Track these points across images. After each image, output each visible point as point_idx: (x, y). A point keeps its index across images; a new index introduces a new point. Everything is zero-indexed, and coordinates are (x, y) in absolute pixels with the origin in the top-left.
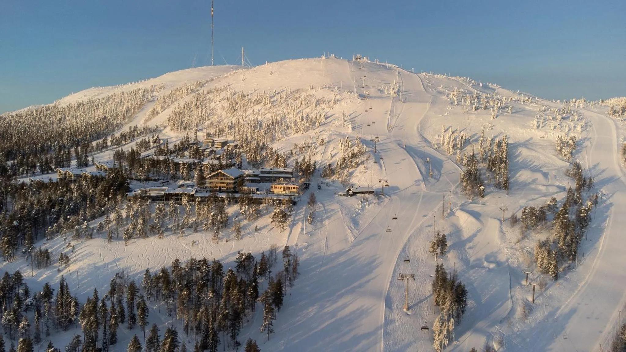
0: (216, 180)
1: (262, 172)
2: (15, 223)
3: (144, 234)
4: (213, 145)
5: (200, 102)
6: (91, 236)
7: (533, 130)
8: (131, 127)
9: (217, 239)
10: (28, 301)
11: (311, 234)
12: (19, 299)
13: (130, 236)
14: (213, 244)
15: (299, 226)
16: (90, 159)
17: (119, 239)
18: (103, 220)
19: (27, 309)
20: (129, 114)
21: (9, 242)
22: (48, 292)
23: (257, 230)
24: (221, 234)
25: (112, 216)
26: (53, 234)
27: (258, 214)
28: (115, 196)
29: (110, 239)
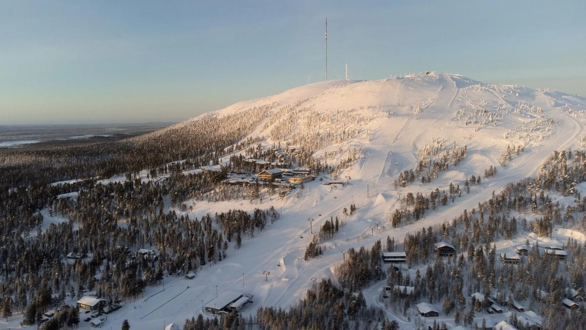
0: (263, 175)
1: (294, 171)
2: (176, 193)
3: (223, 200)
4: (287, 151)
5: (291, 119)
6: (202, 200)
7: (502, 140)
8: (248, 138)
9: (251, 202)
10: (176, 221)
11: (295, 203)
12: (173, 219)
13: (217, 200)
14: (250, 205)
15: (292, 198)
16: (220, 160)
17: (212, 201)
18: (208, 193)
19: (176, 223)
20: (253, 126)
21: (173, 200)
22: (183, 218)
23: (271, 200)
24: (253, 201)
25: (212, 192)
26: (190, 198)
27: (274, 192)
28: (217, 182)
29: (209, 201)
